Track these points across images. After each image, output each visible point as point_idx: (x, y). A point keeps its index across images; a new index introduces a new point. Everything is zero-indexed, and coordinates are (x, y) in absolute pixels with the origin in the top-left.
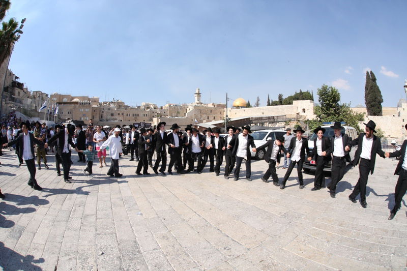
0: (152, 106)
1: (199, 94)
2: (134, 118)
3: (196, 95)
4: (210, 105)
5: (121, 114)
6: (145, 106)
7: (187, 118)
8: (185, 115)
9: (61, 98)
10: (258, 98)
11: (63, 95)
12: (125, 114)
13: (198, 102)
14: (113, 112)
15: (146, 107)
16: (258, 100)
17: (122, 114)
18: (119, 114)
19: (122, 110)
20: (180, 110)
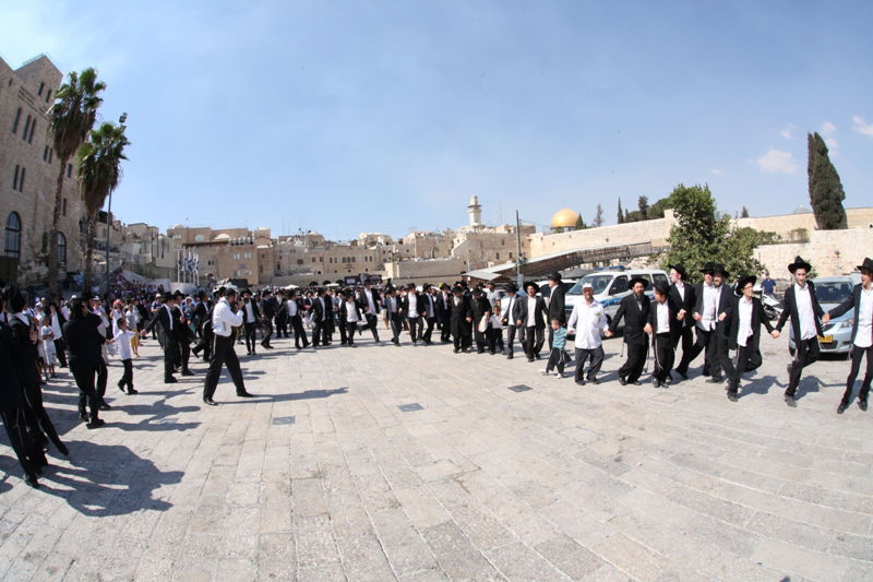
0: (380, 240)
1: (476, 207)
2: (344, 265)
3: (472, 210)
4: (501, 230)
5: (318, 259)
6: (366, 240)
7: (454, 259)
8: (450, 254)
9: (191, 235)
10: (599, 207)
11: (195, 230)
12: (326, 260)
13: (476, 224)
14: (303, 257)
15: (369, 241)
16: (600, 212)
17: (321, 260)
18: (314, 260)
19: (320, 251)
20: (439, 245)
